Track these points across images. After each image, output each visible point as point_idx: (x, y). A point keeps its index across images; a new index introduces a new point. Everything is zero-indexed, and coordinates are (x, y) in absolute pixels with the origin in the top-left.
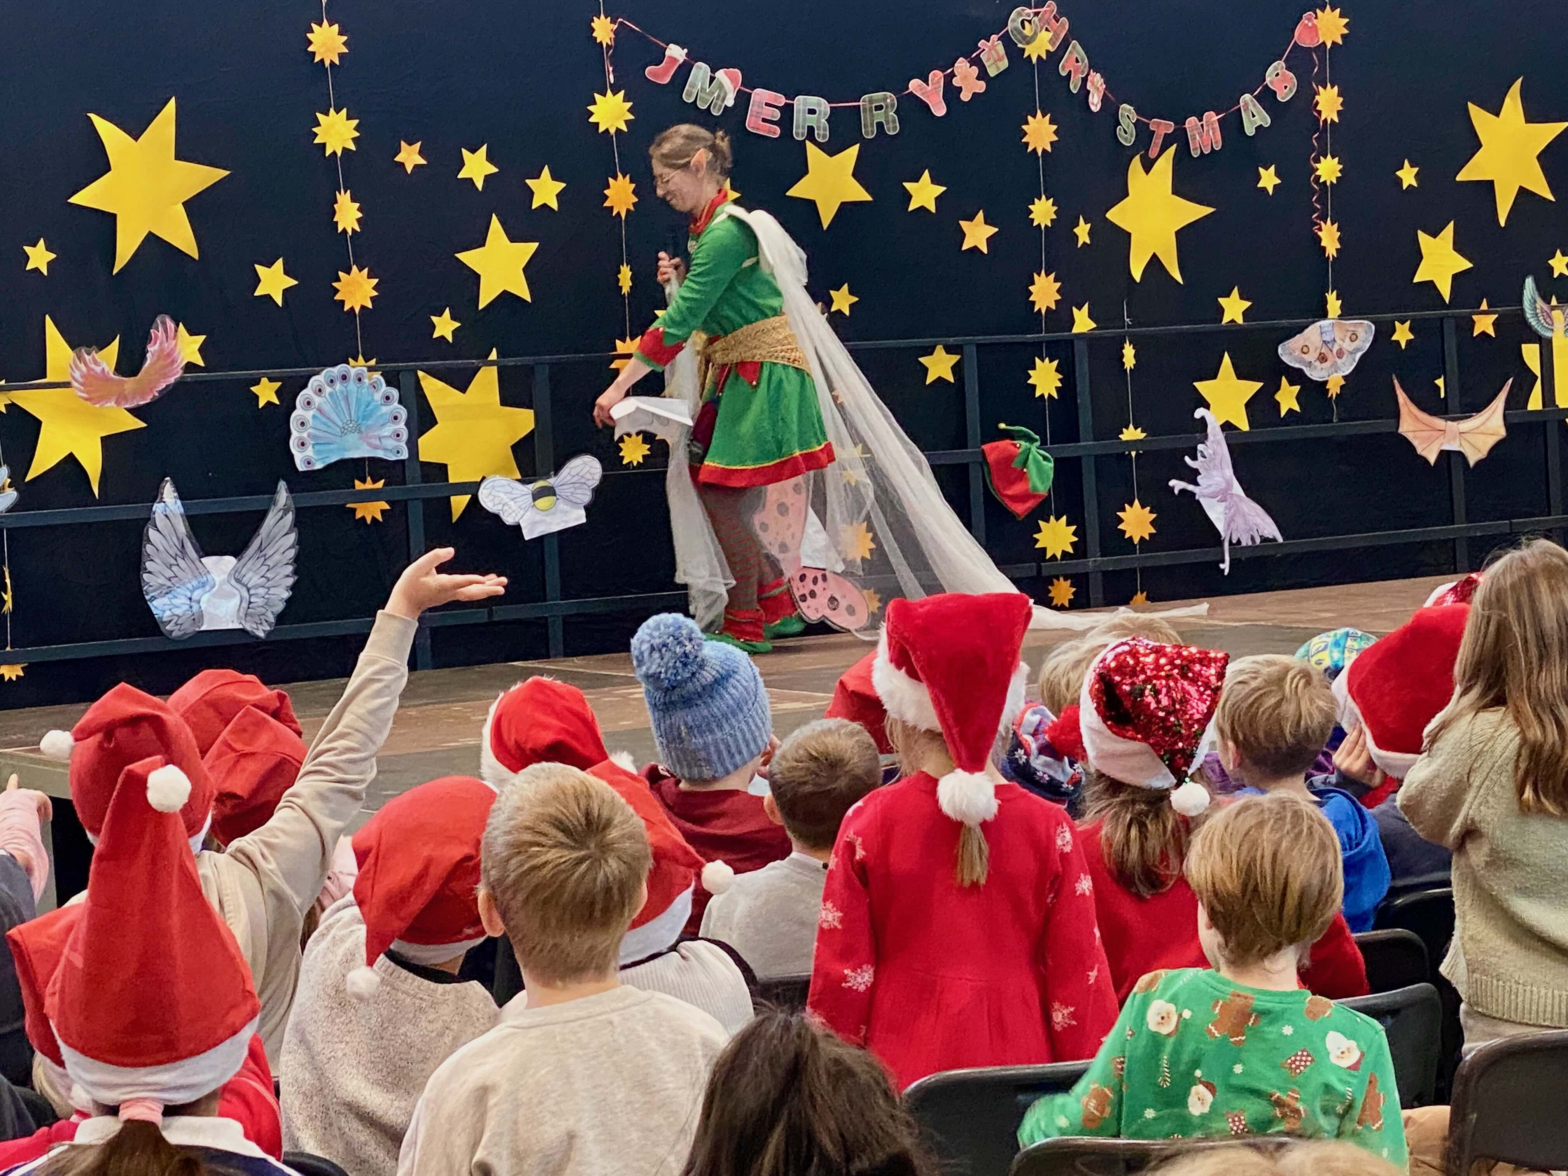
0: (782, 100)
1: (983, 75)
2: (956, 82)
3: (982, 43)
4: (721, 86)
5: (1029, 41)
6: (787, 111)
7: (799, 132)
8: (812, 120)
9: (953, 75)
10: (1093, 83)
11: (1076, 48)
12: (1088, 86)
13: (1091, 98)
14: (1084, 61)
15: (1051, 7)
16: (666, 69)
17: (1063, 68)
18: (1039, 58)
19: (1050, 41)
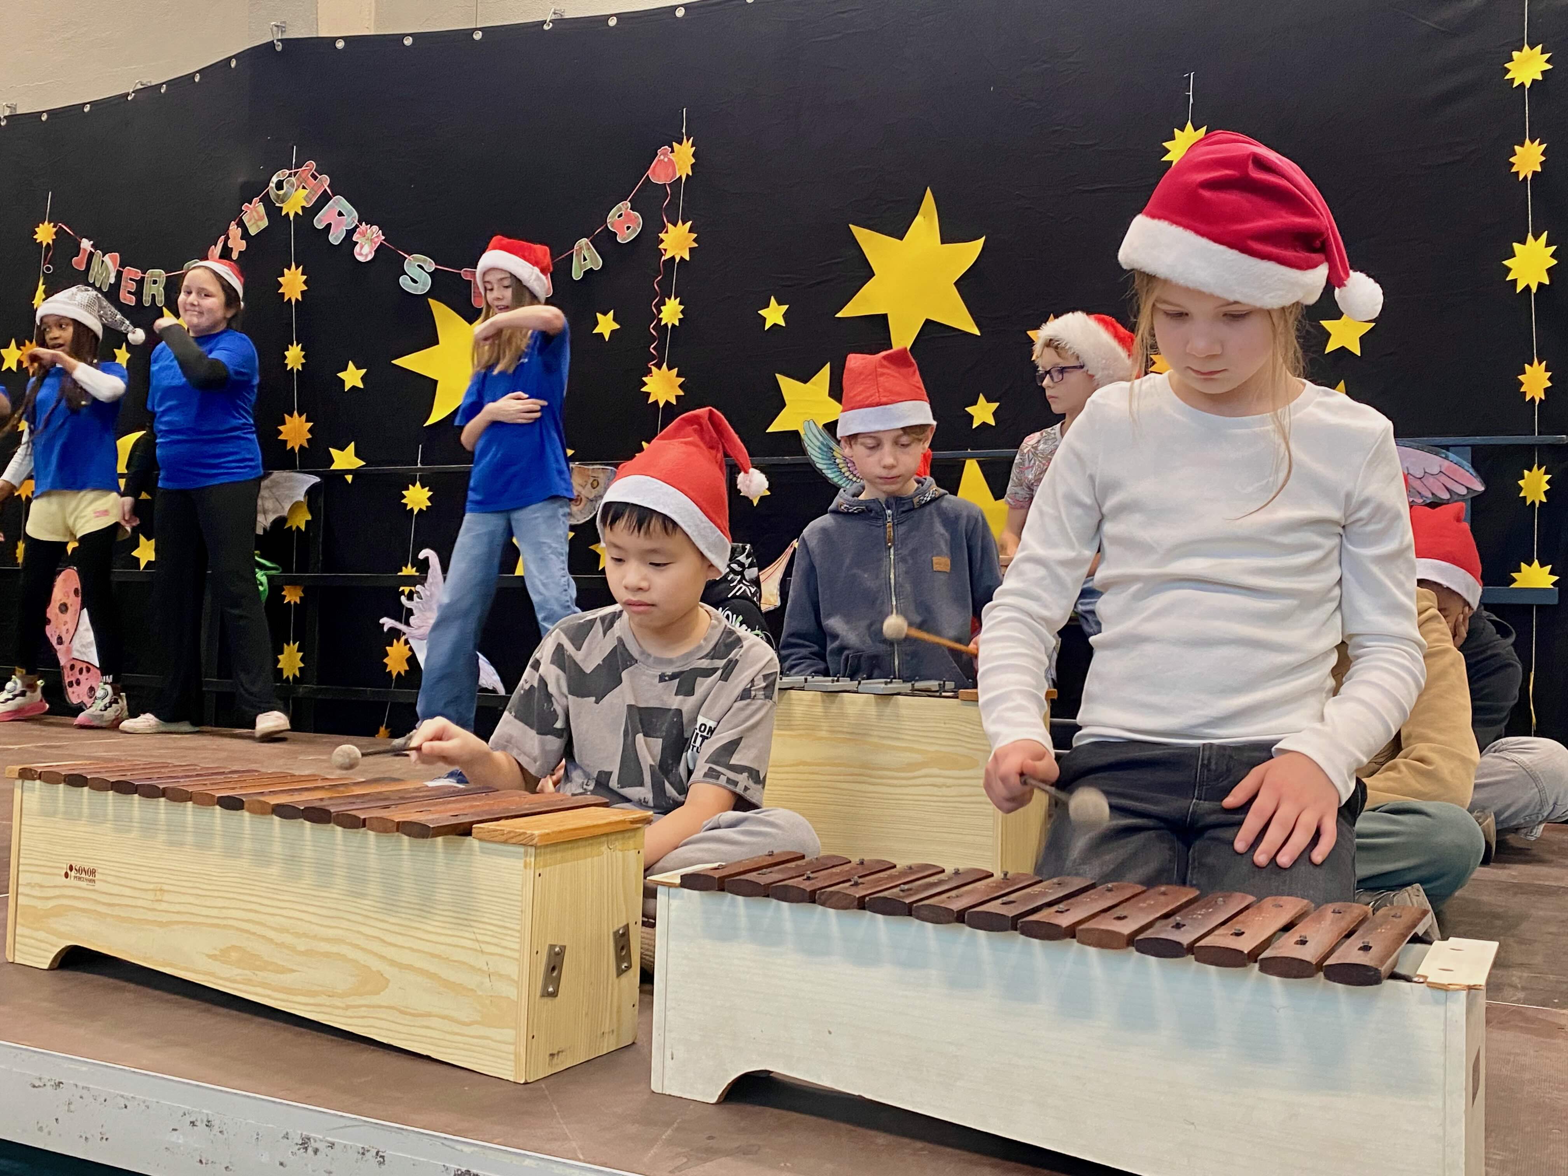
0: (139, 275)
2: (230, 244)
3: (245, 207)
4: (107, 268)
5: (285, 199)
6: (140, 283)
7: (147, 301)
8: (155, 289)
9: (227, 239)
10: (363, 234)
11: (339, 203)
12: (354, 239)
13: (357, 249)
14: (352, 215)
15: (311, 165)
16: (82, 259)
17: (319, 223)
18: (296, 214)
19: (307, 198)
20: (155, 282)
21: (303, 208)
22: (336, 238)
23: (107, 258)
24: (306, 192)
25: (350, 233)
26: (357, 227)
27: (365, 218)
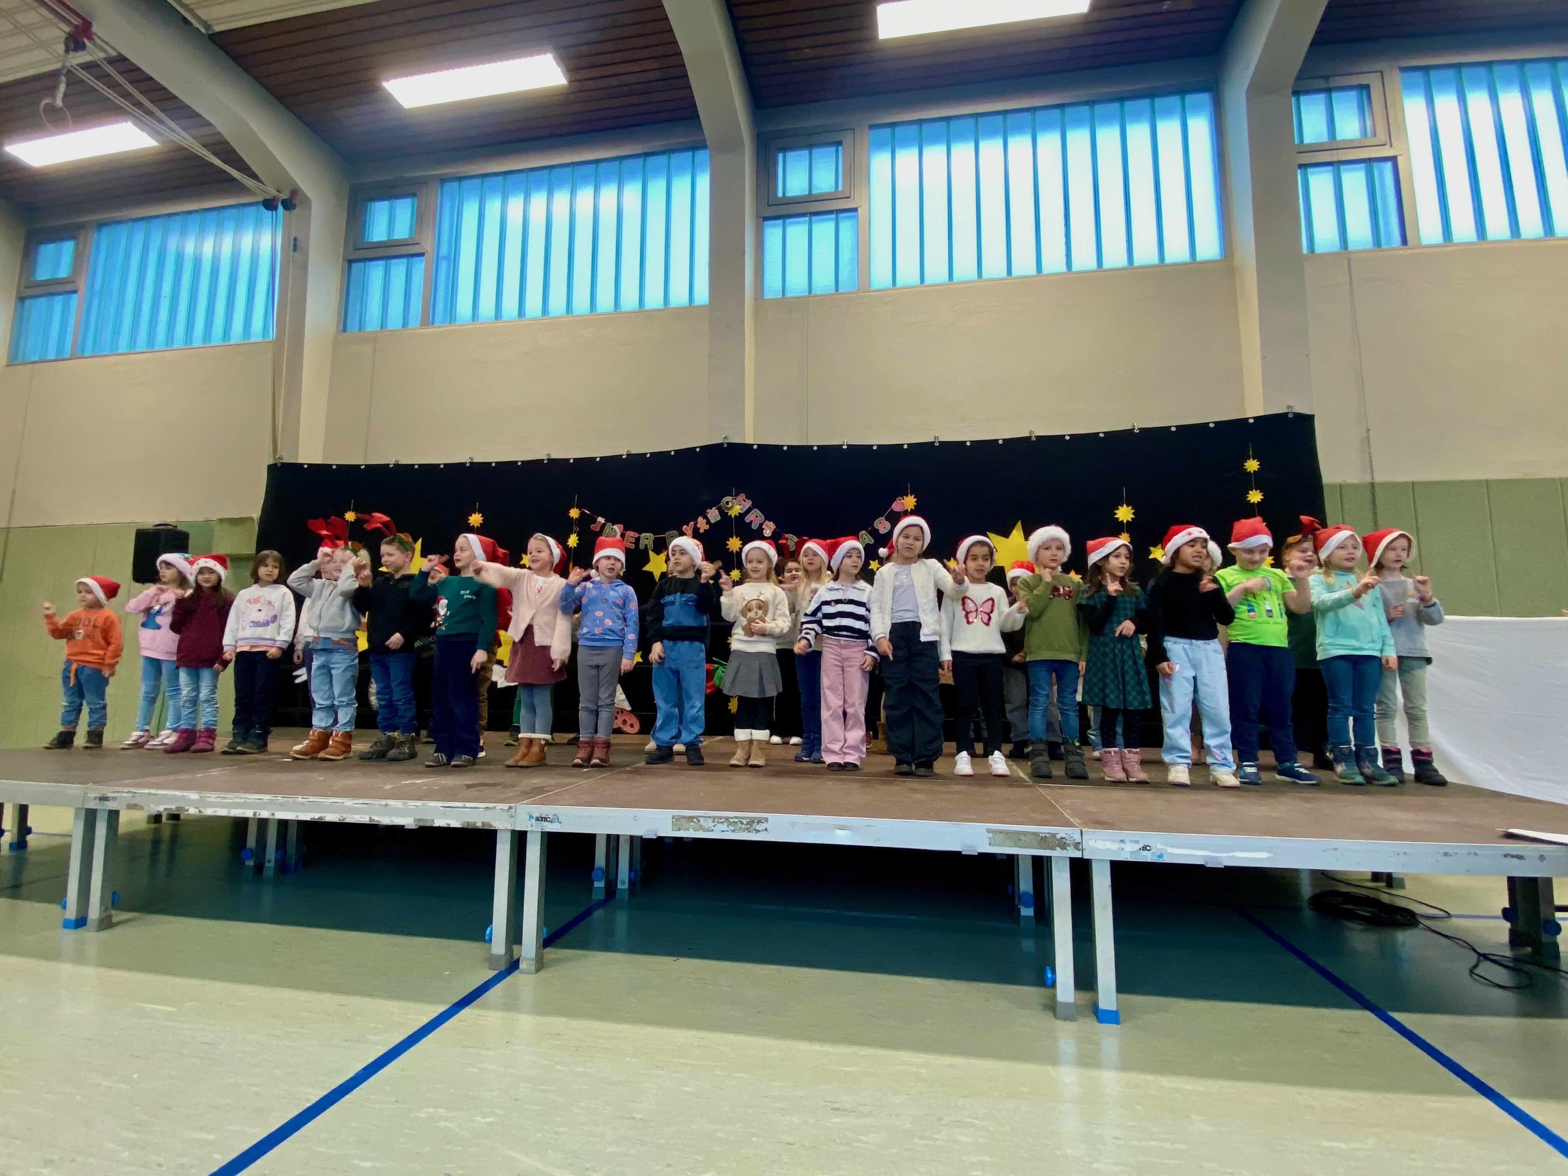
0: (637, 535)
1: (708, 522)
2: (698, 526)
3: (708, 510)
4: (615, 531)
5: (730, 509)
6: (638, 540)
7: (642, 546)
8: (647, 542)
9: (697, 523)
10: (767, 525)
11: (756, 512)
12: (763, 527)
13: (764, 531)
14: (761, 517)
15: (742, 496)
16: (598, 526)
17: (747, 519)
18: (735, 516)
19: (741, 509)
20: (647, 539)
21: (739, 513)
22: (754, 526)
23: (615, 527)
24: (740, 507)
25: (761, 525)
26: (765, 522)
27: (768, 518)
